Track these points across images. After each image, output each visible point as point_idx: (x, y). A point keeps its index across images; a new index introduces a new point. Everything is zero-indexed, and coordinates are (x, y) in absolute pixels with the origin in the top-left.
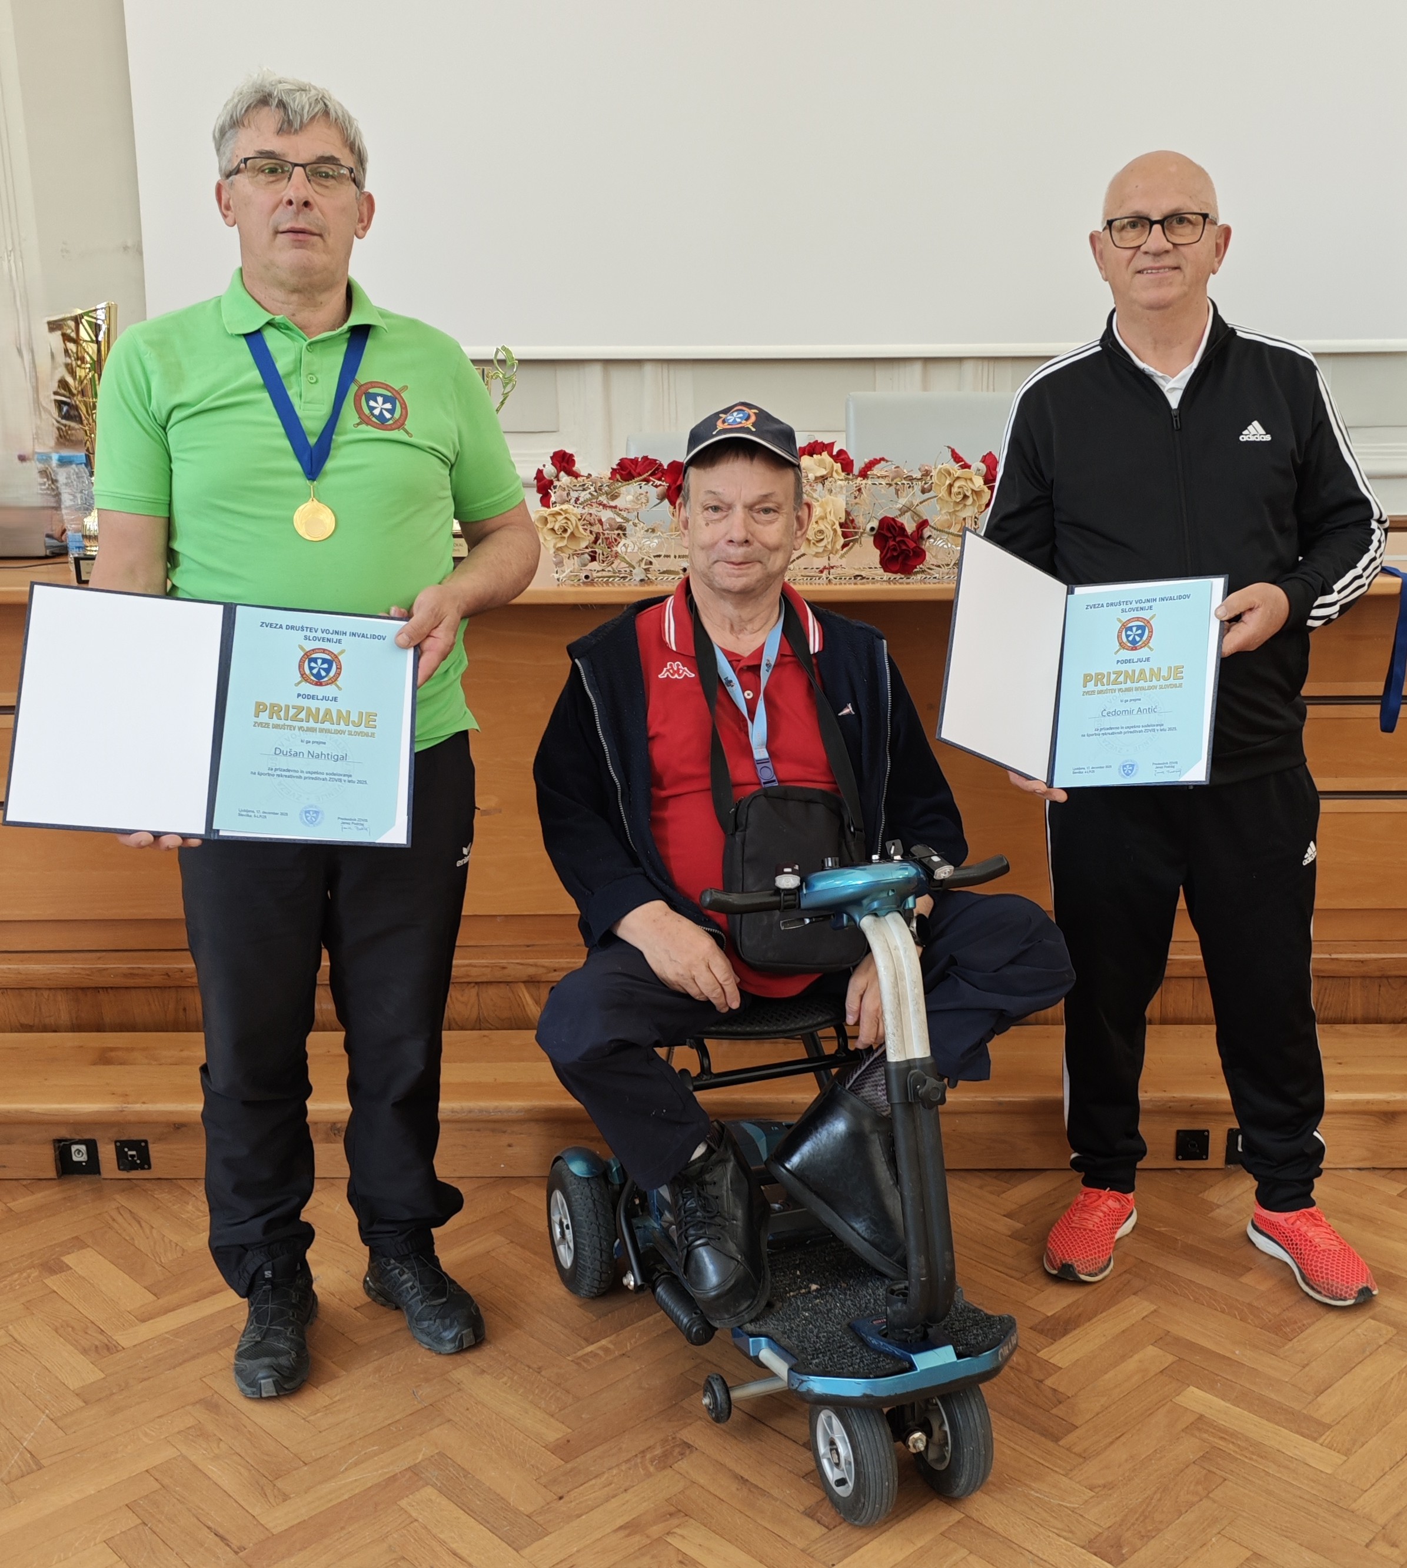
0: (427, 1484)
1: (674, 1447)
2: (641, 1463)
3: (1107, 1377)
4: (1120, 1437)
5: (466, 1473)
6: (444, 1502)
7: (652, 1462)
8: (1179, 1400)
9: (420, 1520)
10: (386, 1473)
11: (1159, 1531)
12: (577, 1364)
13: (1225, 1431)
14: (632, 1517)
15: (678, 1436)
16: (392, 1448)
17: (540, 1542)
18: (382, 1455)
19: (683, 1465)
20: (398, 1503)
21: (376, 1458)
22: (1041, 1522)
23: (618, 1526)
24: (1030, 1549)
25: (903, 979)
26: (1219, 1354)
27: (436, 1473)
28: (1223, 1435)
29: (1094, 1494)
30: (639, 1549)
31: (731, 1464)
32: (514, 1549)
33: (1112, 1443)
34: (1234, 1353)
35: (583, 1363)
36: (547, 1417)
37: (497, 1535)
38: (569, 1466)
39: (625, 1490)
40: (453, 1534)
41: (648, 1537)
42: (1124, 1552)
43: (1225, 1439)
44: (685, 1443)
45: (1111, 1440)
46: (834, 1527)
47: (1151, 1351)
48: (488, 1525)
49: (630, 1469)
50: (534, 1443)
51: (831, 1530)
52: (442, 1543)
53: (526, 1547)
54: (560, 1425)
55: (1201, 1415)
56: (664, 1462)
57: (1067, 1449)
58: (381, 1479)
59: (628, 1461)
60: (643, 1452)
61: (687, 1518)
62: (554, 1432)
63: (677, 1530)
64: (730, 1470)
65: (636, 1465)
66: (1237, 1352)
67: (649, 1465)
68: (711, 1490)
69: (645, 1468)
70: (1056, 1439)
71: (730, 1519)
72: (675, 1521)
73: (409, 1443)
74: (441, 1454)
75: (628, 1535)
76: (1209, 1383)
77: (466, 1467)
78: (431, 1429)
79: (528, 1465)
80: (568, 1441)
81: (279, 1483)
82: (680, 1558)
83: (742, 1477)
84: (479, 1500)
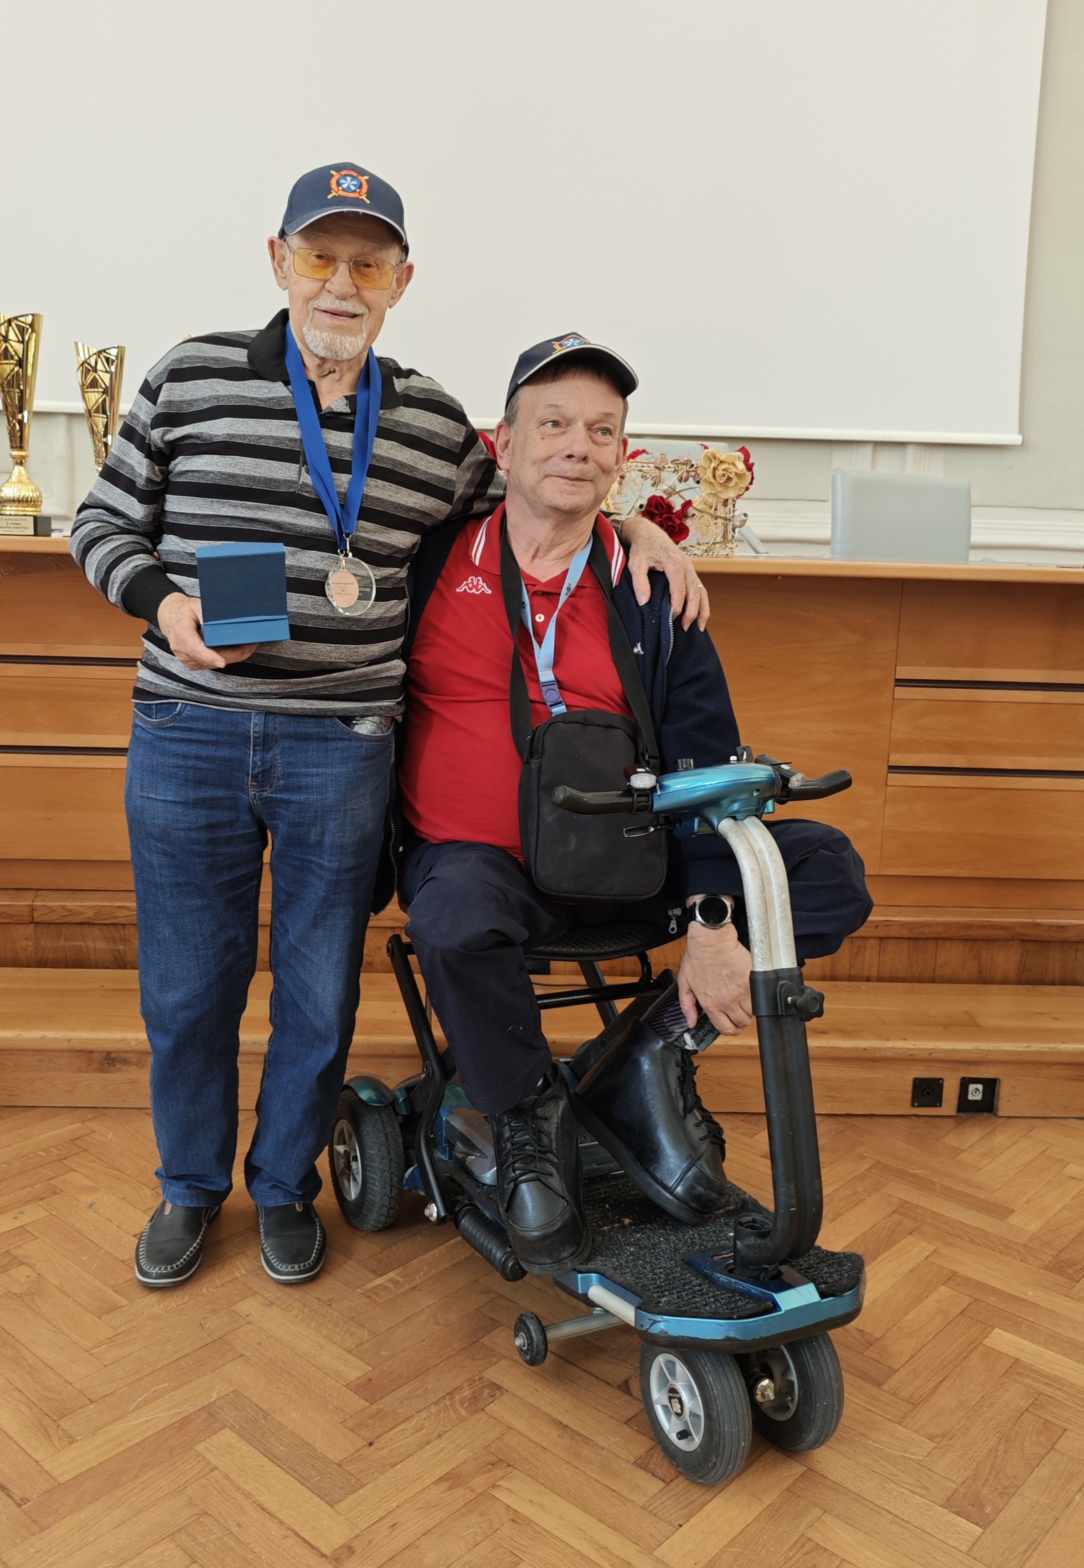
0: (225, 1427)
1: (482, 1388)
2: (451, 1405)
3: (908, 1317)
4: (942, 1381)
5: (266, 1415)
6: (245, 1447)
7: (462, 1404)
8: (988, 1342)
9: (221, 1468)
10: (179, 1413)
11: (1017, 1488)
12: (368, 1297)
13: (1046, 1376)
14: (450, 1468)
15: (486, 1376)
16: (183, 1384)
17: (355, 1495)
18: (172, 1393)
19: (494, 1408)
20: (195, 1447)
21: (167, 1396)
22: (889, 1476)
23: (437, 1477)
24: (887, 1507)
25: (770, 884)
26: (1012, 1295)
27: (233, 1414)
28: (1047, 1381)
29: (934, 1445)
30: (465, 1505)
31: (547, 1409)
32: (328, 1503)
33: (936, 1388)
34: (1026, 1294)
35: (373, 1296)
36: (344, 1352)
37: (306, 1487)
38: (375, 1408)
39: (439, 1436)
40: (258, 1485)
41: (472, 1491)
42: (987, 1511)
43: (1050, 1385)
44: (495, 1384)
45: (933, 1385)
46: (671, 1481)
47: (944, 1291)
48: (294, 1475)
49: (440, 1412)
50: (334, 1382)
51: (668, 1484)
52: (247, 1495)
53: (340, 1501)
54: (359, 1362)
55: (1017, 1359)
56: (476, 1404)
57: (893, 1394)
58: (174, 1420)
59: (436, 1403)
60: (450, 1393)
61: (510, 1469)
62: (355, 1370)
63: (501, 1483)
64: (545, 1414)
65: (446, 1407)
66: (1030, 1294)
67: (460, 1408)
68: (531, 1436)
69: (456, 1411)
70: (879, 1385)
71: (556, 1470)
72: (499, 1473)
73: (201, 1380)
74: (236, 1392)
75: (450, 1488)
76: (1015, 1325)
77: (264, 1408)
78: (224, 1365)
79: (331, 1407)
80: (370, 1380)
81: (63, 1423)
82: (512, 1516)
83: (560, 1422)
84: (283, 1445)
